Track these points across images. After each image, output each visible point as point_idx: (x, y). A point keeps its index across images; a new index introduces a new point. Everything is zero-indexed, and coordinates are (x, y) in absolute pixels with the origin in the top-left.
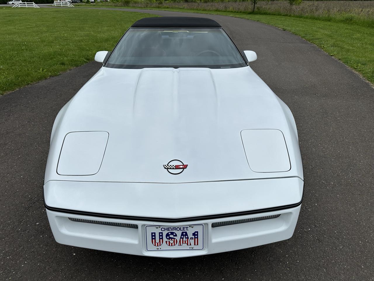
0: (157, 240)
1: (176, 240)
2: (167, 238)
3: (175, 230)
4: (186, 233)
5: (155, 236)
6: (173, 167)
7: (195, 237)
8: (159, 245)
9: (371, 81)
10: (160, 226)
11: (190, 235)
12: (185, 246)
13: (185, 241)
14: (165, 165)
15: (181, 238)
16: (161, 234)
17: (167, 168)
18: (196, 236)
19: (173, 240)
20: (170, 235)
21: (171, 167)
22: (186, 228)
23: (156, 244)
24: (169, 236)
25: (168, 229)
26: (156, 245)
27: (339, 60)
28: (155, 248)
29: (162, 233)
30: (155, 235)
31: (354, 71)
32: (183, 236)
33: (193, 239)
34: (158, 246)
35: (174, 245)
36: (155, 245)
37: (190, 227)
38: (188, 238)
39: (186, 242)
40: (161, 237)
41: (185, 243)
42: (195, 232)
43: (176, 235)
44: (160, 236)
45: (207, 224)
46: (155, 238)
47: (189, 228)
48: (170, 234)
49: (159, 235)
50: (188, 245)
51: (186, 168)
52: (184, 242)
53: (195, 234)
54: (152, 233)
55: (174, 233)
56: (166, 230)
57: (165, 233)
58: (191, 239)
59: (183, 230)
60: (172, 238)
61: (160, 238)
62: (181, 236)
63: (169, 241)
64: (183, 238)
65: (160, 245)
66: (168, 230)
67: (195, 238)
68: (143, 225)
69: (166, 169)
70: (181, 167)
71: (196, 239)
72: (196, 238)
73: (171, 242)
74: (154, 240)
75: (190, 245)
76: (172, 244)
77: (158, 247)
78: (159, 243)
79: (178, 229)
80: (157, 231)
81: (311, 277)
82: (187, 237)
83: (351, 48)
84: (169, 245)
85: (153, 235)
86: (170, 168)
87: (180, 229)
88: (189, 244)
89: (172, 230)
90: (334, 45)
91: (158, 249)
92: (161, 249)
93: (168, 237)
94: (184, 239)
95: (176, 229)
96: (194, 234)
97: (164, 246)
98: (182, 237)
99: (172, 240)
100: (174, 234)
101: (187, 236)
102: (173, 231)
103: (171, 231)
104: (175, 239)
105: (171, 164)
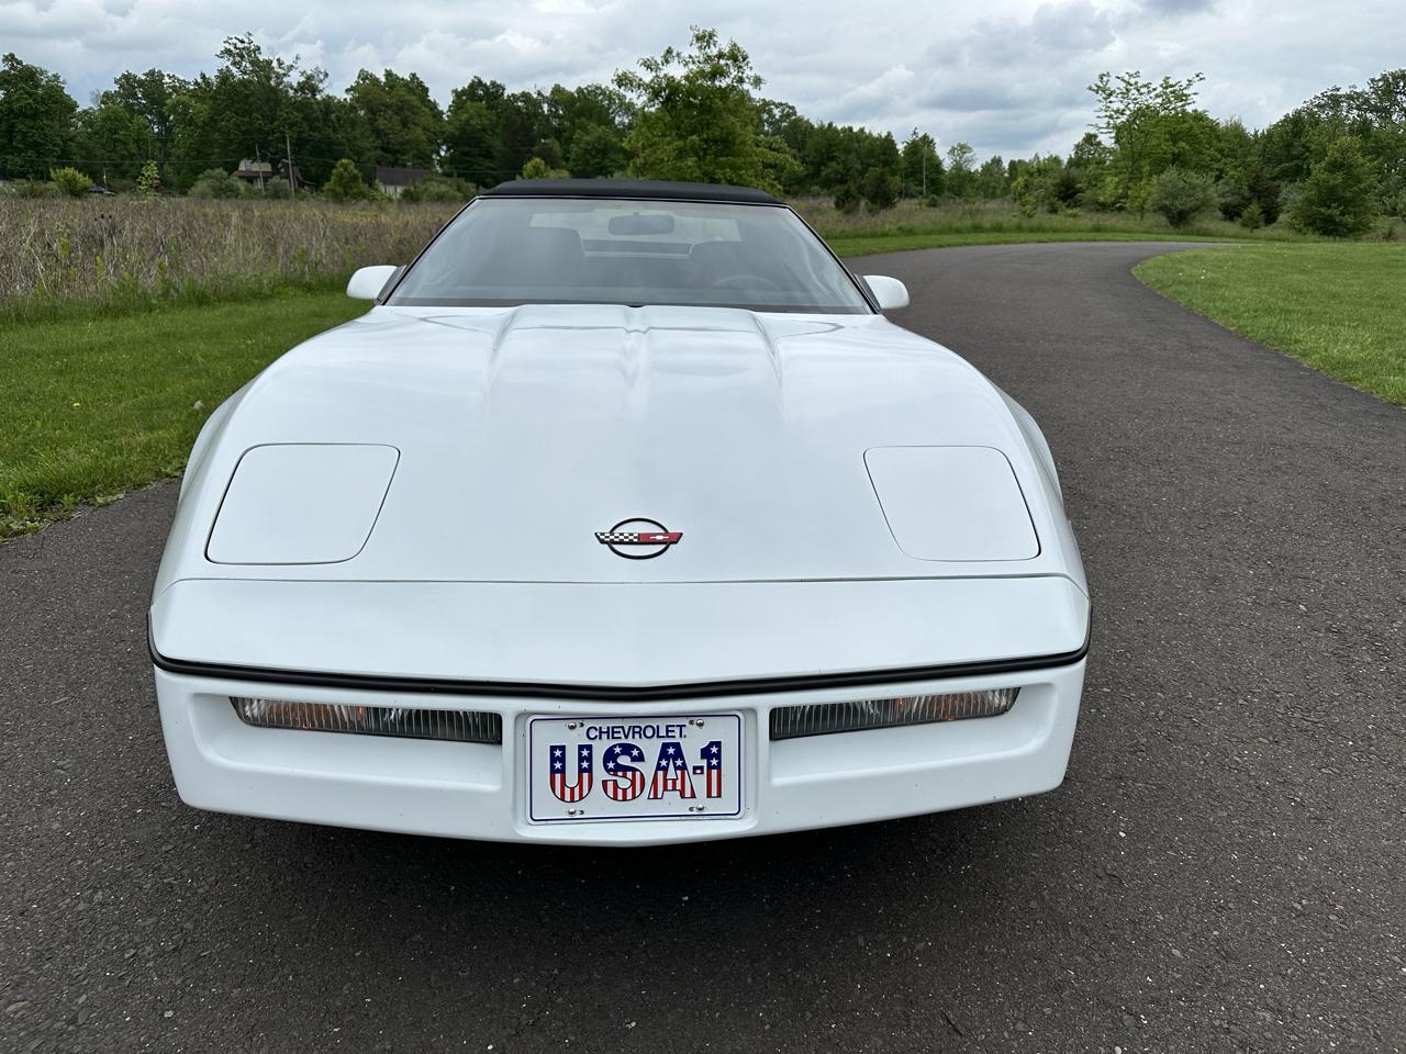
0: (572, 780)
1: (642, 774)
2: (606, 767)
3: (637, 736)
4: (677, 746)
5: (562, 759)
6: (631, 538)
7: (709, 764)
8: (577, 798)
10: (583, 718)
11: (693, 758)
12: (672, 802)
13: (674, 781)
14: (602, 534)
15: (659, 767)
16: (585, 753)
17: (609, 542)
18: (714, 762)
19: (629, 774)
20: (618, 755)
21: (622, 537)
22: (677, 730)
23: (567, 791)
24: (615, 761)
25: (611, 733)
26: (568, 798)
28: (562, 810)
29: (589, 748)
30: (563, 755)
32: (667, 759)
33: (702, 773)
34: (572, 801)
35: (634, 797)
36: (562, 799)
37: (691, 723)
38: (683, 768)
39: (679, 787)
40: (585, 765)
41: (674, 789)
42: (712, 744)
43: (640, 758)
44: (581, 759)
45: (752, 711)
46: (563, 767)
47: (690, 730)
48: (618, 750)
49: (580, 754)
50: (683, 796)
51: (676, 543)
52: (670, 786)
53: (711, 753)
54: (553, 748)
55: (633, 747)
56: (604, 736)
57: (600, 748)
58: (695, 773)
59: (668, 736)
60: (625, 769)
61: (580, 766)
62: (660, 759)
63: (615, 781)
64: (665, 769)
65: (581, 798)
66: (613, 738)
67: (710, 767)
68: (521, 716)
69: (607, 546)
70: (660, 538)
71: (714, 772)
72: (714, 767)
73: (624, 783)
74: (558, 776)
75: (693, 796)
76: (625, 791)
77: (572, 808)
78: (577, 790)
79: (649, 732)
80: (573, 740)
82: (679, 763)
84: (615, 798)
85: (557, 756)
86: (621, 542)
87: (656, 732)
88: (688, 794)
89: (626, 737)
91: (572, 813)
92: (582, 812)
93: (611, 765)
94: (671, 774)
95: (639, 732)
96: (706, 753)
97: (597, 801)
98: (664, 763)
99: (624, 776)
100: (635, 753)
101: (682, 758)
102: (630, 741)
103: (624, 741)
104: (638, 774)
105: (625, 529)
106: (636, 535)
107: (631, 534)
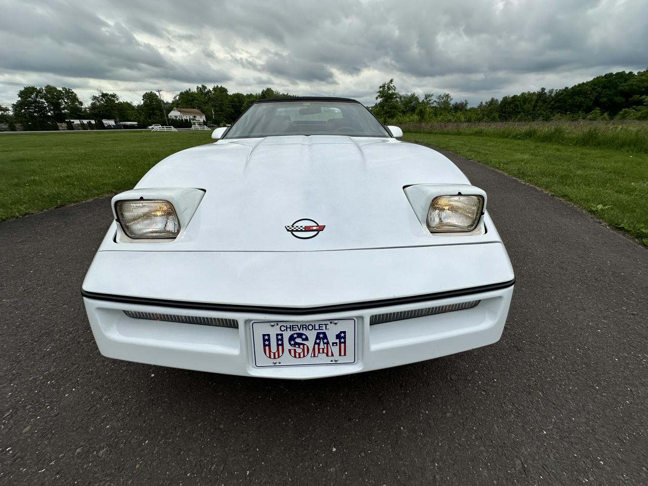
0: (274, 348)
1: (307, 346)
2: (290, 343)
3: (304, 329)
4: (324, 334)
5: (269, 340)
6: (301, 228)
7: (340, 341)
8: (277, 356)
10: (278, 322)
11: (332, 338)
12: (322, 358)
13: (323, 349)
14: (288, 227)
15: (316, 343)
16: (280, 337)
17: (291, 230)
18: (342, 340)
19: (301, 346)
20: (296, 338)
21: (297, 228)
22: (324, 326)
23: (272, 354)
24: (294, 340)
25: (292, 328)
26: (272, 357)
28: (270, 362)
29: (282, 335)
30: (269, 338)
31: (497, 170)
32: (320, 339)
33: (337, 345)
34: (275, 358)
35: (304, 356)
36: (270, 357)
37: (331, 323)
38: (328, 343)
39: (325, 351)
40: (280, 342)
41: (323, 352)
42: (341, 332)
43: (307, 339)
44: (278, 340)
45: (361, 318)
46: (269, 344)
47: (330, 326)
48: (295, 336)
49: (277, 338)
50: (327, 355)
51: (322, 230)
52: (321, 351)
53: (341, 336)
54: (264, 335)
55: (303, 334)
56: (289, 330)
57: (287, 335)
58: (333, 345)
59: (319, 329)
60: (299, 344)
61: (277, 343)
62: (316, 339)
63: (295, 350)
64: (319, 344)
65: (279, 357)
66: (293, 330)
67: (340, 343)
68: (247, 321)
69: (290, 232)
70: (315, 228)
71: (343, 345)
72: (342, 343)
73: (299, 350)
74: (267, 348)
75: (332, 355)
76: (299, 354)
77: (275, 361)
78: (277, 354)
79: (310, 328)
80: (273, 332)
82: (325, 341)
83: (488, 152)
84: (295, 357)
85: (266, 339)
86: (297, 231)
87: (314, 327)
88: (330, 354)
89: (299, 330)
90: (470, 150)
91: (275, 364)
92: (280, 363)
93: (292, 342)
94: (322, 346)
95: (306, 328)
96: (338, 337)
97: (286, 358)
98: (318, 341)
99: (299, 347)
100: (304, 337)
101: (327, 339)
102: (301, 331)
103: (298, 332)
104: (305, 346)
105: (299, 224)
106: (304, 227)
107: (302, 227)
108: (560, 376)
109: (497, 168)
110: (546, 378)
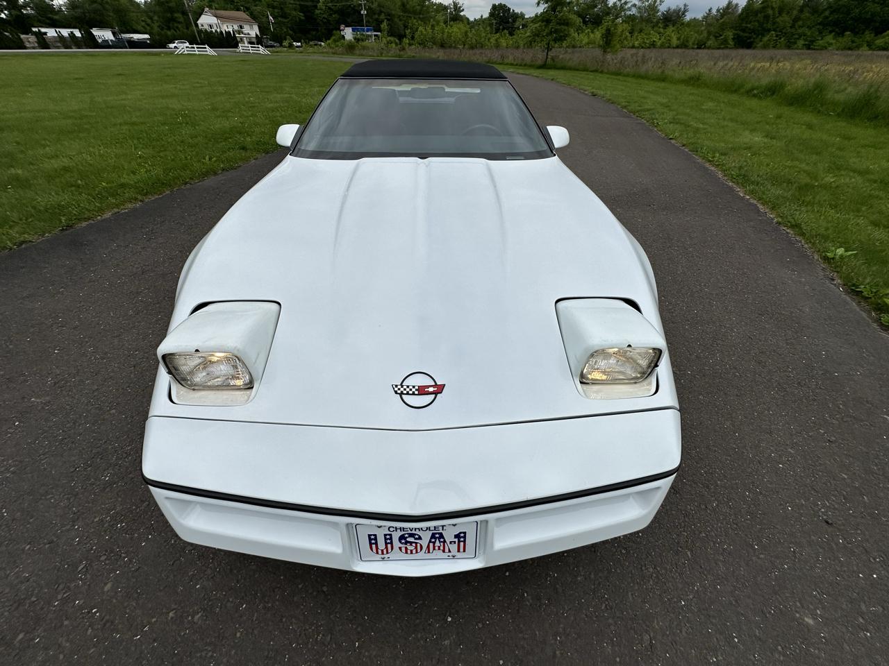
0: (381, 545)
1: (421, 545)
2: (400, 542)
3: (417, 531)
4: (441, 534)
5: (375, 539)
6: (414, 390)
7: (459, 540)
8: (385, 553)
9: (738, 184)
11: (449, 538)
12: (439, 554)
13: (439, 547)
14: (396, 386)
15: (430, 542)
16: (388, 537)
17: (401, 392)
18: (462, 539)
19: (414, 544)
20: (407, 537)
21: (408, 390)
22: (440, 528)
23: (380, 551)
24: (405, 540)
25: (402, 529)
26: (380, 553)
27: (683, 146)
28: (378, 557)
29: (390, 535)
30: (376, 537)
31: (707, 165)
32: (435, 538)
33: (455, 543)
34: (383, 554)
36: (377, 553)
38: (445, 542)
39: (442, 548)
40: (389, 541)
42: (461, 533)
43: (420, 538)
44: (386, 539)
45: (486, 521)
46: (376, 542)
47: (448, 528)
48: (407, 536)
49: (385, 537)
50: (444, 551)
51: (441, 393)
52: (437, 548)
53: (460, 536)
55: (415, 534)
56: (399, 530)
57: (396, 535)
58: (450, 544)
59: (435, 530)
60: (411, 543)
61: (386, 542)
62: (431, 538)
63: (406, 547)
64: (434, 543)
65: (387, 553)
66: (404, 531)
67: (459, 542)
68: (349, 524)
69: (399, 395)
70: (431, 389)
71: (462, 544)
72: (462, 542)
73: (410, 548)
74: (374, 546)
75: (450, 551)
76: (411, 550)
77: (383, 556)
78: (385, 550)
79: (425, 530)
80: (380, 533)
81: (666, 569)
83: (701, 126)
84: (406, 552)
85: (372, 538)
86: (408, 394)
87: (428, 528)
88: (447, 550)
89: (411, 531)
91: (383, 559)
92: (389, 558)
93: (403, 541)
94: (437, 544)
95: (419, 528)
96: (457, 536)
98: (433, 540)
99: (411, 545)
100: (417, 536)
101: (443, 538)
102: (413, 533)
103: (410, 533)
104: (418, 545)
105: (410, 382)
106: (417, 388)
107: (414, 387)
108: (717, 531)
109: (710, 161)
110: (700, 533)
